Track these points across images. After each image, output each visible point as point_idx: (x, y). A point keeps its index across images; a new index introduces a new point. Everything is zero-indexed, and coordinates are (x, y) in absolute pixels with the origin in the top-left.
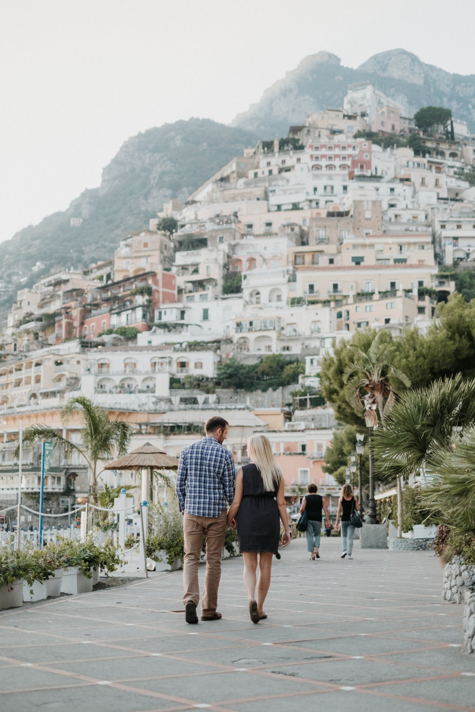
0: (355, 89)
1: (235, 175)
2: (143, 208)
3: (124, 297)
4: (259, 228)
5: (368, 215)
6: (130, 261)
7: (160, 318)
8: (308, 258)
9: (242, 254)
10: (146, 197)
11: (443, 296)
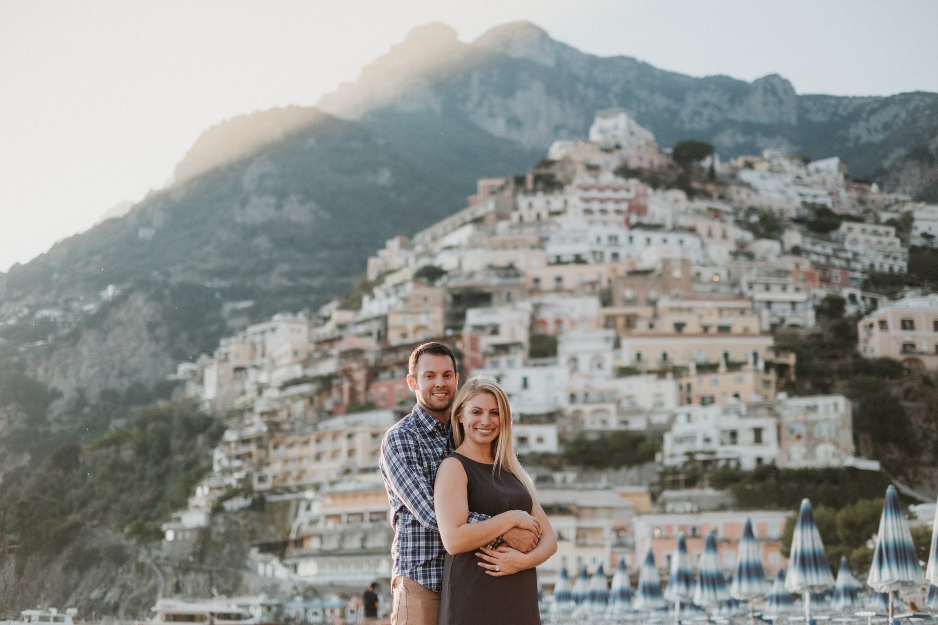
0: (604, 116)
1: (493, 216)
5: (677, 274)
6: (408, 316)
9: (547, 315)
10: (244, 204)
11: (782, 369)
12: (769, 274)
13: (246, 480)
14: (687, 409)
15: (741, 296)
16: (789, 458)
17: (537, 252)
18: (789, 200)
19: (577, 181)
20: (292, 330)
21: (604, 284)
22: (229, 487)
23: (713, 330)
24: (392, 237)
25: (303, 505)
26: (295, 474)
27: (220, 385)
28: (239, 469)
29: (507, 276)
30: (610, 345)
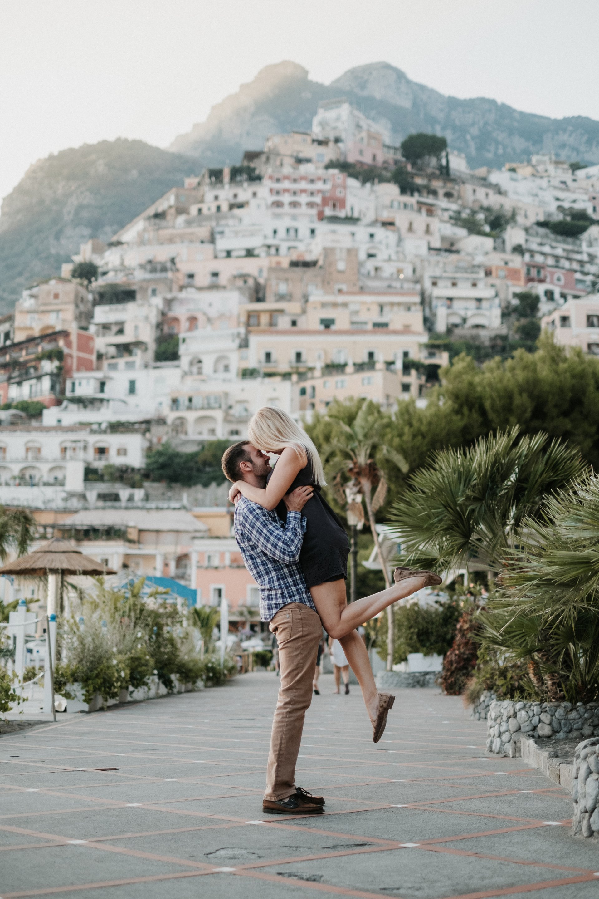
0: (327, 107)
1: (173, 211)
2: (53, 251)
3: (26, 362)
4: (203, 279)
5: (341, 266)
6: (36, 316)
7: (73, 390)
8: (264, 319)
9: (180, 311)
10: (57, 237)
11: (429, 371)
17: (206, 247)
19: (269, 171)
23: (367, 327)
24: (86, 241)
30: (237, 343)
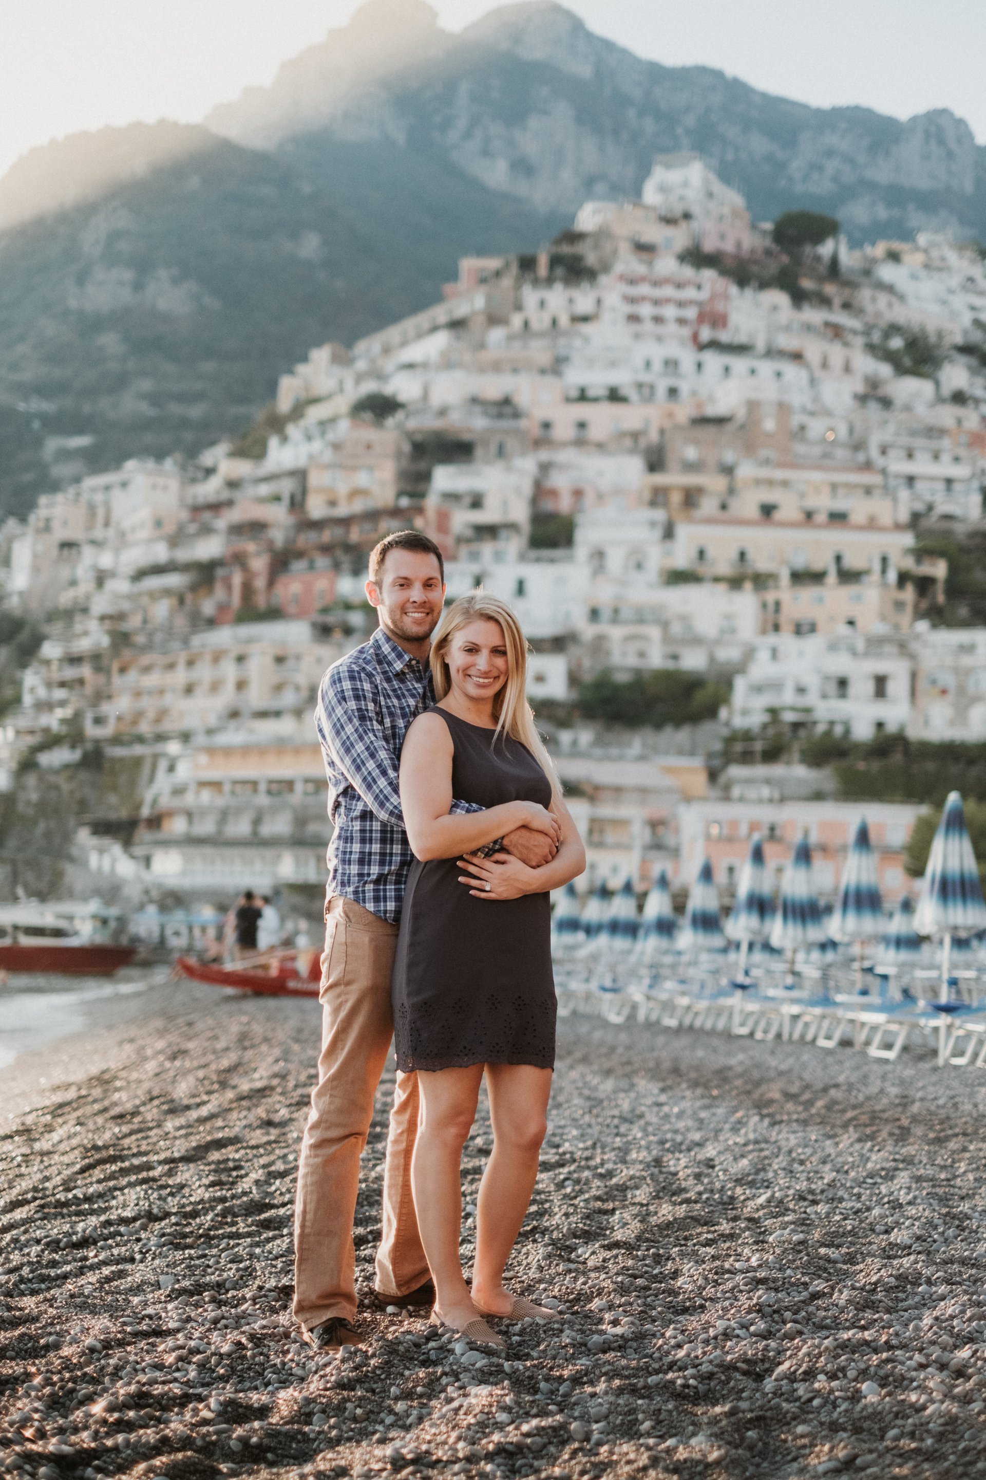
0: (668, 165)
1: (481, 319)
2: (73, 303)
5: (770, 426)
6: (339, 473)
8: (676, 499)
9: (560, 481)
10: (82, 279)
11: (924, 585)
12: (913, 433)
13: (75, 721)
14: (772, 639)
15: (868, 466)
16: (926, 723)
17: (549, 380)
18: (954, 315)
19: (619, 268)
20: (154, 487)
21: (653, 436)
22: (46, 730)
23: (821, 518)
24: (318, 344)
25: (163, 765)
26: (151, 714)
27: (36, 569)
28: (62, 703)
29: (500, 416)
30: (658, 533)
